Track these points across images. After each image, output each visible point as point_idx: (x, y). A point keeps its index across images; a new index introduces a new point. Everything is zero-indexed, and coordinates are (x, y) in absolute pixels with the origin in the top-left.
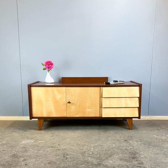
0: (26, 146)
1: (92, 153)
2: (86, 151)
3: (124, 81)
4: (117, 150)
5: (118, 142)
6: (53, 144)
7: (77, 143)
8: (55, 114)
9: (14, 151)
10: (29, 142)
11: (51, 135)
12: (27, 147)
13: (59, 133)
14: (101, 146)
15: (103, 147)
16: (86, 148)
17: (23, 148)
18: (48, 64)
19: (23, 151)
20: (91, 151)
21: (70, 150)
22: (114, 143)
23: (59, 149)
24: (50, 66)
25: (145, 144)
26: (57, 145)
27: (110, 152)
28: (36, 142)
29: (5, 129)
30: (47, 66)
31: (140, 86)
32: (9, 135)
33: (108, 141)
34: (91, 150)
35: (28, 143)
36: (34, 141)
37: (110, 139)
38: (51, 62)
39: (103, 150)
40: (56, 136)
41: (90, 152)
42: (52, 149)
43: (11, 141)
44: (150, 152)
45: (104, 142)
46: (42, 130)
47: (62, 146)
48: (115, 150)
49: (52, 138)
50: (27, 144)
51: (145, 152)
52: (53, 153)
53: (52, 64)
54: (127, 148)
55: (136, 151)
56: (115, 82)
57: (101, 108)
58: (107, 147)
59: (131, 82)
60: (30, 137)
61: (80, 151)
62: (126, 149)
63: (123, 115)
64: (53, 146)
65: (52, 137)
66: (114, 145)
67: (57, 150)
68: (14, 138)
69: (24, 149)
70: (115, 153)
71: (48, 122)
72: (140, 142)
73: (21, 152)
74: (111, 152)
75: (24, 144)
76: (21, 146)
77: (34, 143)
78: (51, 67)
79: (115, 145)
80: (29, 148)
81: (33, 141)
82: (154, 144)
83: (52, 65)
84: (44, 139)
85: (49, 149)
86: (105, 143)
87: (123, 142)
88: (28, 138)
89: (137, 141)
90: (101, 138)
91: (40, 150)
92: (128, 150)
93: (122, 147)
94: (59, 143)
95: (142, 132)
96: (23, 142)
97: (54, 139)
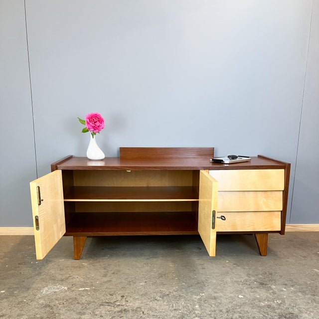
0: (52, 301)
2: (185, 314)
3: (248, 157)
4: (250, 309)
5: (247, 288)
6: (110, 295)
7: (161, 292)
10: (56, 290)
11: (103, 271)
12: (54, 305)
13: (119, 266)
14: (215, 298)
15: (219, 301)
16: (184, 307)
17: (46, 306)
18: (94, 120)
21: (150, 312)
22: (240, 292)
23: (125, 310)
24: (98, 124)
25: (304, 292)
26: (119, 298)
27: (236, 315)
28: (73, 289)
30: (91, 124)
31: (286, 167)
32: (12, 271)
33: (226, 286)
34: (196, 310)
35: (55, 292)
36: (69, 288)
37: (228, 279)
38: (99, 115)
39: (221, 311)
40: (114, 273)
41: (194, 317)
42: (109, 308)
43: (18, 288)
45: (219, 287)
46: (82, 259)
47: (131, 299)
48: (247, 308)
49: (105, 279)
50: (54, 297)
51: (312, 314)
53: (101, 120)
54: (269, 303)
55: (291, 310)
56: (233, 159)
58: (228, 301)
59: (259, 157)
60: (60, 277)
61: (172, 314)
62: (269, 306)
63: (249, 227)
64: (112, 301)
65: (105, 276)
66: (240, 296)
67: (121, 311)
68: (24, 281)
69: (48, 309)
71: (91, 239)
72: (293, 286)
74: (240, 317)
75: (47, 295)
76: (41, 301)
77: (68, 293)
78: (99, 127)
79: (244, 296)
80: (58, 307)
81: (66, 288)
83: (101, 123)
84: (88, 281)
85: (103, 310)
86: (222, 292)
88: (54, 280)
89: (286, 285)
90: (209, 277)
91: (84, 314)
92: (274, 308)
93: (260, 301)
94: (122, 293)
95: (287, 261)
96: (45, 291)
97: (110, 281)
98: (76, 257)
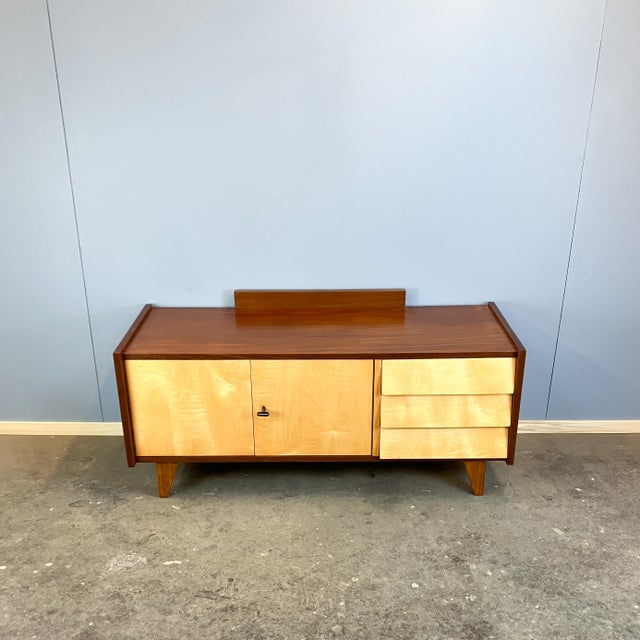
0: (123, 585)
1: (341, 628)
2: (320, 619)
4: (423, 611)
5: (430, 569)
6: (212, 576)
7: (291, 572)
8: (212, 448)
9: (84, 616)
10: (130, 564)
11: (204, 525)
12: (127, 595)
13: (231, 513)
14: (374, 588)
15: (379, 594)
16: (321, 604)
17: (114, 596)
19: (113, 615)
20: (339, 614)
21: (269, 613)
22: (417, 576)
23: (232, 607)
25: (519, 580)
26: (226, 583)
27: (399, 623)
28: (155, 562)
29: (47, 488)
31: (518, 354)
32: (61, 522)
33: (397, 562)
34: (340, 610)
35: (128, 568)
36: (149, 561)
37: (404, 547)
39: (377, 613)
40: (221, 530)
41: (333, 625)
42: (208, 601)
43: (71, 558)
44: (533, 622)
45: (384, 565)
46: (171, 495)
47: (243, 586)
48: (418, 610)
49: (206, 543)
50: (127, 577)
51: (517, 624)
52: (215, 626)
54: (456, 600)
55: (485, 616)
57: (377, 428)
58: (393, 593)
60: (135, 536)
61: (302, 617)
62: (454, 607)
64: (214, 590)
65: (207, 535)
66: (414, 585)
67: (225, 610)
68: (79, 544)
69: (117, 601)
70: (416, 628)
72: (505, 566)
73: (109, 618)
74: (403, 626)
75: (116, 574)
76: (107, 586)
77: (147, 571)
79: (421, 585)
80: (132, 598)
81: (144, 560)
82: (551, 580)
84: (179, 546)
85: (198, 607)
86: (387, 575)
87: (447, 567)
88: (126, 542)
89: (495, 563)
90: (374, 541)
91: (170, 613)
92: (460, 611)
93: (442, 596)
94: (229, 571)
95: (516, 508)
96: (112, 565)
97: (214, 547)
98: (162, 493)
